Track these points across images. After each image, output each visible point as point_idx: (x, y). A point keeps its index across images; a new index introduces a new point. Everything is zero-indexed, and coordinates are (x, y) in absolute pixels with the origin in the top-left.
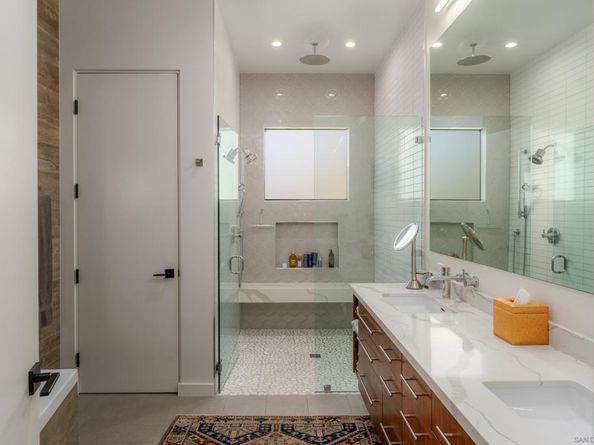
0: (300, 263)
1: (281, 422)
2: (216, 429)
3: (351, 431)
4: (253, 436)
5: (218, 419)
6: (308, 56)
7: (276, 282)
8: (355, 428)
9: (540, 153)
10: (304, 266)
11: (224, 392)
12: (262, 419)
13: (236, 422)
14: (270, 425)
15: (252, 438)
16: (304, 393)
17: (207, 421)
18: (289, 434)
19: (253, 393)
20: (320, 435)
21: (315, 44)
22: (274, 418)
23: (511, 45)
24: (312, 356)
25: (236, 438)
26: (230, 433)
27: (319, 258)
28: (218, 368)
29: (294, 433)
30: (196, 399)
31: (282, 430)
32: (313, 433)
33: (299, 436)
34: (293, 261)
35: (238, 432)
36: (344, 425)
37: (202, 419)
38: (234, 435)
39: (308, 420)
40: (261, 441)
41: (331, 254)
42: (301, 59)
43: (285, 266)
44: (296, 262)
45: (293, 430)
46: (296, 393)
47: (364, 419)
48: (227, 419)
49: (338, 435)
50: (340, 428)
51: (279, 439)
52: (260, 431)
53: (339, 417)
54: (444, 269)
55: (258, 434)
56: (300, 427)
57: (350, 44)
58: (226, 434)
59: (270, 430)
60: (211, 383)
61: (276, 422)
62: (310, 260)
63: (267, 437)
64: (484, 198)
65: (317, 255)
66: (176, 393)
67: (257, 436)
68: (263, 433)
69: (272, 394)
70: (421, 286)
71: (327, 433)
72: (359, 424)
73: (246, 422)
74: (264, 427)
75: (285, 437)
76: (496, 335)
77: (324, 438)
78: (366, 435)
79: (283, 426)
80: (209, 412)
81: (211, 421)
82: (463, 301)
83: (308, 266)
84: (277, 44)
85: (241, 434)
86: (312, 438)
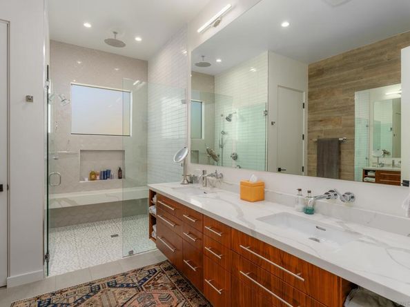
0: (98, 177)
1: (106, 281)
2: (54, 302)
3: (154, 273)
4: (88, 296)
5: (54, 294)
6: (110, 39)
7: (80, 191)
8: (156, 271)
9: (230, 115)
10: (101, 179)
11: (52, 274)
12: (90, 284)
13: (69, 291)
14: (99, 286)
15: (87, 298)
16: (116, 260)
17: (43, 298)
18: (115, 287)
19: (76, 269)
20: (135, 281)
21: (115, 33)
22: (100, 281)
23: (219, 61)
24: (112, 236)
25: (75, 302)
26: (68, 300)
27: (112, 173)
28: (46, 257)
29: (118, 286)
30: (28, 285)
31: (109, 286)
32: (131, 282)
33: (122, 286)
34: (93, 176)
35: (75, 298)
36: (149, 271)
37: (38, 298)
38: (71, 300)
39: (124, 275)
40: (96, 298)
41: (120, 170)
42: (105, 41)
43: (87, 180)
44: (96, 177)
45: (116, 284)
46: (110, 261)
47: (159, 264)
48: (61, 292)
49: (147, 278)
50: (147, 274)
51: (109, 292)
52: (92, 291)
53: (144, 268)
54: (204, 171)
55: (91, 294)
56: (120, 280)
57: (138, 39)
58: (65, 302)
59: (99, 289)
60: (41, 270)
61: (102, 282)
62: (106, 175)
63: (99, 293)
64: (203, 137)
65: (110, 171)
66: (6, 286)
67: (91, 296)
68: (95, 292)
69: (92, 266)
70: (189, 183)
71: (139, 279)
72: (158, 268)
73: (79, 289)
74: (94, 289)
75: (112, 290)
76: (242, 199)
77: (139, 282)
78: (163, 273)
79: (108, 283)
80: (44, 291)
81: (49, 297)
82: (214, 187)
83: (104, 179)
84: (88, 25)
85: (77, 298)
86: (131, 285)
